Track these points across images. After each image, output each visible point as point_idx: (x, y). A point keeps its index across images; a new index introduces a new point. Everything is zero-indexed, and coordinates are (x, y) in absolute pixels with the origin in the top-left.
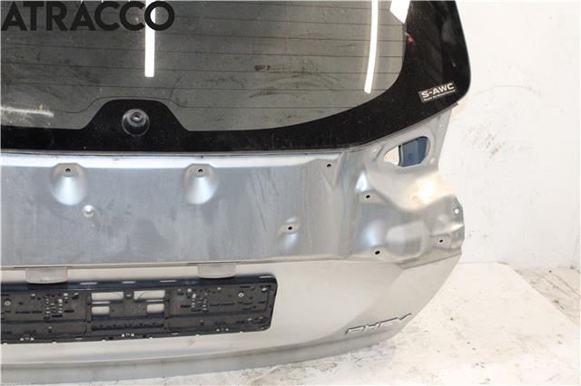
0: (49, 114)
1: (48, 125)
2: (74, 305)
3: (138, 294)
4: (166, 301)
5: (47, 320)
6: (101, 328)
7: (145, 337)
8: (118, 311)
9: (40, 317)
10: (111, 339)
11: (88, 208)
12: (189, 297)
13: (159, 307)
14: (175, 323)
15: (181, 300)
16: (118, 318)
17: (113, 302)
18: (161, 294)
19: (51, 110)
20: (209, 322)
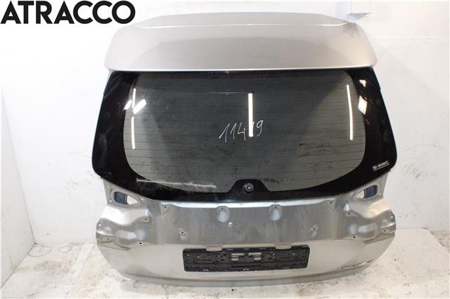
0: (215, 187)
1: (214, 191)
2: (224, 258)
3: (250, 254)
4: (262, 256)
5: (214, 263)
6: (235, 267)
7: (253, 270)
8: (242, 260)
9: (211, 262)
10: (239, 271)
11: (230, 223)
12: (272, 255)
13: (260, 259)
14: (266, 265)
15: (268, 256)
16: (242, 263)
17: (240, 257)
18: (260, 253)
19: (215, 185)
20: (280, 264)
